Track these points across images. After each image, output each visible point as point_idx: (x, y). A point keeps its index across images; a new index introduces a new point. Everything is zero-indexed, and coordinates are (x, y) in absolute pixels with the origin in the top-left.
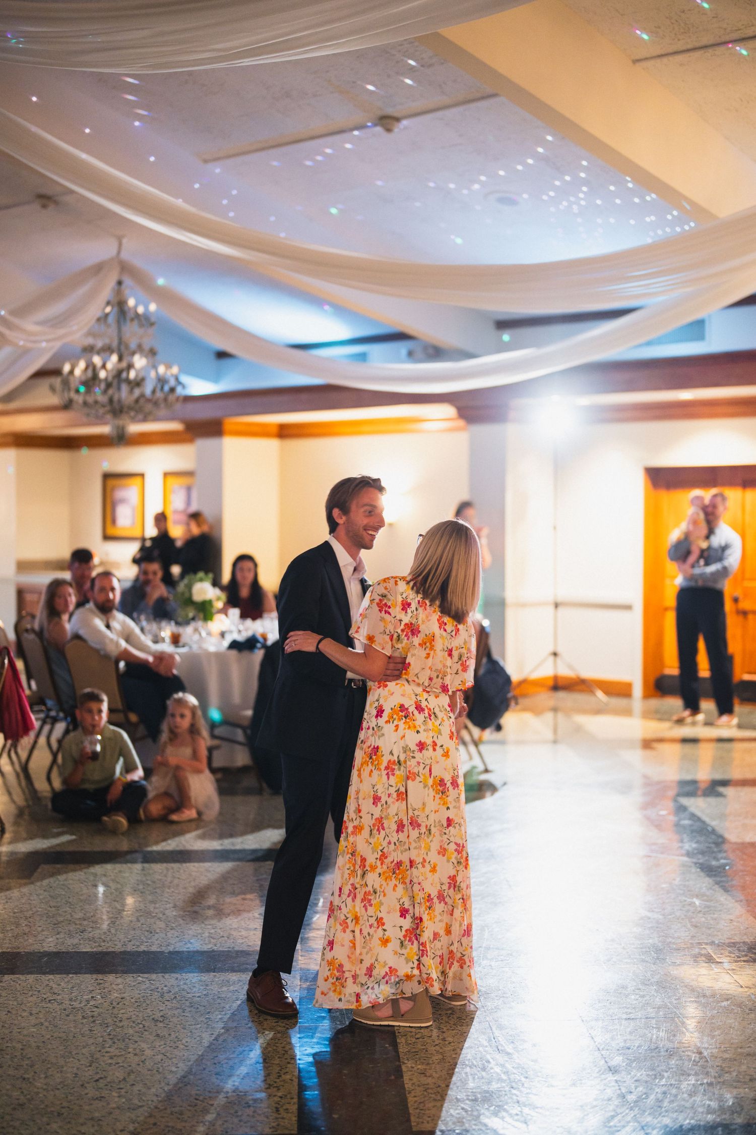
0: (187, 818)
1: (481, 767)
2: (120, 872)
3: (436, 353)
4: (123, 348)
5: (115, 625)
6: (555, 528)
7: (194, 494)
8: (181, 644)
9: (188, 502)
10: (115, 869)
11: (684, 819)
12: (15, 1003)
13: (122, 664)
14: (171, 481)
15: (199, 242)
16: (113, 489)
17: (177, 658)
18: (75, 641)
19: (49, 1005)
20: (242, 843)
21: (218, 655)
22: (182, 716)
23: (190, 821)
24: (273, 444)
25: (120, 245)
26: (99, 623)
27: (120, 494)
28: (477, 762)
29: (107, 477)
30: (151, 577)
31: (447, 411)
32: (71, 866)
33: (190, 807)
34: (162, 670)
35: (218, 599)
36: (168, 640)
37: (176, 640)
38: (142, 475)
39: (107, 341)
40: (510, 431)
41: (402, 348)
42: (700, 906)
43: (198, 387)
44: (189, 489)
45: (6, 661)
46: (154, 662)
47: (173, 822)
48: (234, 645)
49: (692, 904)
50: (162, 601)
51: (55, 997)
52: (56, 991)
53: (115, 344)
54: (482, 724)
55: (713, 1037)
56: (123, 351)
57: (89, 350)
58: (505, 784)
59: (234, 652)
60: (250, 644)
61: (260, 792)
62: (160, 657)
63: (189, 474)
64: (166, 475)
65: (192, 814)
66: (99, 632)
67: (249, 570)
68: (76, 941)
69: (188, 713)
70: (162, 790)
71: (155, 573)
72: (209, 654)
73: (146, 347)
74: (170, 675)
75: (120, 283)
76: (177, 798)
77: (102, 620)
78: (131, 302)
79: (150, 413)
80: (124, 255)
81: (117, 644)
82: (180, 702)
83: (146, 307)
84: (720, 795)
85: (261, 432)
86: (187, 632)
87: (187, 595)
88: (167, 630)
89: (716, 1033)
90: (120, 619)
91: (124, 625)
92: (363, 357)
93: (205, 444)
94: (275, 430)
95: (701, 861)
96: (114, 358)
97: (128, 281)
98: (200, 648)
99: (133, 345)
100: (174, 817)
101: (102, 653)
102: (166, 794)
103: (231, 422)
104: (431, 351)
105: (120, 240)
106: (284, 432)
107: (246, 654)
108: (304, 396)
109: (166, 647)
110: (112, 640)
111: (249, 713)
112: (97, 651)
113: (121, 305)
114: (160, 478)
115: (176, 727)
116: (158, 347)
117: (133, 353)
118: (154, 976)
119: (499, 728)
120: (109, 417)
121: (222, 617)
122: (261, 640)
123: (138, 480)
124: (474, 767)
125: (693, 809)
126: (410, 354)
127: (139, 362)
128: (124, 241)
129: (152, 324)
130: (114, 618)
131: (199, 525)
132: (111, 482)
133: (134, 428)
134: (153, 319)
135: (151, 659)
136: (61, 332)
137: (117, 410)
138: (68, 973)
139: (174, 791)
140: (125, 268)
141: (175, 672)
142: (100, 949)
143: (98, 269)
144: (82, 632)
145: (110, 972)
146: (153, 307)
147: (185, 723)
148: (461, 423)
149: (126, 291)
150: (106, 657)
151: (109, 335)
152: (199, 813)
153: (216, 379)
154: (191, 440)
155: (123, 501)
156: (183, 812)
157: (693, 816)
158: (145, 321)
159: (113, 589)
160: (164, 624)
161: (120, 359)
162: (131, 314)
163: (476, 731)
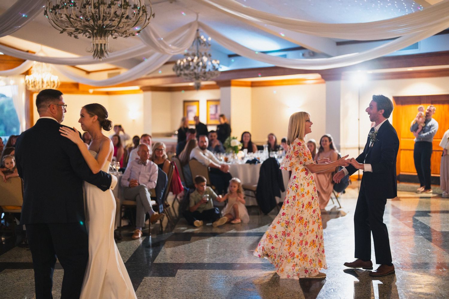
0: (238, 223)
1: (338, 206)
2: (220, 239)
3: (313, 54)
4: (199, 54)
5: (207, 154)
6: (359, 120)
7: (219, 108)
8: (228, 162)
9: (216, 111)
10: (218, 238)
11: (418, 224)
12: (202, 278)
13: (209, 168)
14: (210, 103)
15: (245, 17)
16: (187, 106)
17: (229, 166)
18: (193, 160)
19: (213, 278)
20: (260, 230)
21: (242, 165)
22: (235, 187)
23: (239, 223)
24: (249, 89)
25: (198, 16)
26: (201, 153)
27: (190, 108)
28: (336, 204)
29: (185, 102)
30: (213, 138)
31: (318, 76)
32: (203, 237)
33: (238, 218)
34: (224, 171)
35: (240, 145)
36: (223, 160)
37: (226, 160)
38: (198, 101)
39: (193, 52)
40: (342, 84)
41: (300, 53)
42: (430, 251)
43: (223, 68)
44: (216, 106)
45: (174, 167)
46: (221, 167)
47: (233, 224)
48: (248, 162)
49: (427, 251)
50: (218, 147)
51: (214, 276)
52: (214, 275)
53: (196, 52)
54: (338, 191)
55: (445, 291)
56: (200, 56)
57: (187, 55)
58: (348, 212)
59: (248, 164)
60: (254, 162)
61: (258, 214)
62: (223, 166)
63: (218, 101)
64: (208, 101)
65: (239, 221)
66: (202, 157)
67: (248, 137)
68: (214, 260)
69: (237, 186)
70: (228, 213)
71: (215, 136)
72: (240, 165)
73: (208, 54)
74: (226, 172)
75: (198, 30)
76: (234, 215)
77: (202, 152)
78: (202, 37)
79: (209, 78)
80: (199, 20)
81: (209, 161)
82: (234, 181)
83: (207, 39)
84: (429, 216)
85: (245, 85)
86: (230, 157)
87: (229, 144)
88: (223, 157)
89: (446, 290)
90: (208, 152)
91: (209, 154)
92: (285, 56)
93: (224, 89)
94: (250, 84)
95: (427, 237)
96: (196, 58)
97: (201, 30)
98: (236, 163)
99: (203, 53)
100: (233, 222)
101: (203, 164)
102: (229, 214)
103: (234, 81)
104: (311, 54)
105: (197, 14)
106: (253, 85)
107: (253, 165)
108: (263, 71)
109: (223, 162)
110: (207, 160)
111: (256, 186)
112: (201, 164)
113: (198, 38)
114: (205, 102)
115: (232, 190)
116: (211, 54)
117: (202, 56)
118: (245, 271)
119: (344, 192)
120: (194, 79)
121: (242, 152)
122: (258, 160)
123: (197, 103)
124: (335, 207)
125: (420, 220)
126: (303, 55)
127: (205, 59)
128: (199, 15)
129: (209, 45)
130: (206, 152)
131: (224, 119)
132: (186, 104)
133: (203, 83)
134: (210, 43)
135: (220, 166)
136: (181, 49)
137: (197, 77)
138: (216, 269)
139: (232, 212)
140: (200, 25)
141: (228, 171)
142: (223, 262)
143: (190, 25)
144: (196, 157)
145: (230, 269)
146: (210, 39)
147: (236, 189)
148: (323, 80)
149: (200, 34)
150: (205, 166)
151: (194, 50)
152: (241, 221)
153: (228, 65)
154: (218, 88)
155: (191, 111)
156: (236, 220)
157: (421, 223)
158: (206, 44)
159: (206, 142)
160: (221, 154)
161: (198, 58)
162: (202, 42)
163: (336, 193)
